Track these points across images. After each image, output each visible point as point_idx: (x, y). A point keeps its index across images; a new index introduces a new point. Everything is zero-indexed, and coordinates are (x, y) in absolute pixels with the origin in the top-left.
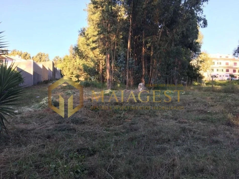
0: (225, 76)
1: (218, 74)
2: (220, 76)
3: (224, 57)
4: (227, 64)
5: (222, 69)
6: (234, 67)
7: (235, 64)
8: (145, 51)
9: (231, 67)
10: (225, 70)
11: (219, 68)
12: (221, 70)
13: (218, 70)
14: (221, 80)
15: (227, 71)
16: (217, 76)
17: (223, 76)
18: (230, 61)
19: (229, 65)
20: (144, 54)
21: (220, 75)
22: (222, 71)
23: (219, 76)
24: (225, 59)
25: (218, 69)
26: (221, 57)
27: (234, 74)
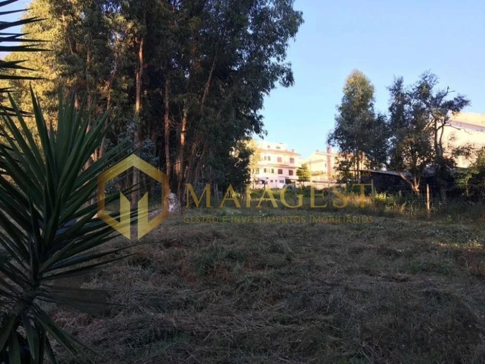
0: (278, 181)
1: (268, 178)
2: (272, 181)
3: (273, 147)
4: (279, 160)
5: (273, 168)
6: (291, 165)
7: (292, 160)
8: (170, 124)
9: (285, 166)
10: (276, 170)
11: (267, 166)
12: (271, 171)
13: (265, 171)
14: (273, 187)
15: (280, 172)
16: (266, 180)
17: (276, 181)
18: (285, 155)
19: (283, 163)
20: (169, 130)
21: (272, 179)
22: (273, 172)
23: (269, 181)
24: (276, 152)
25: (265, 167)
26: (269, 147)
27: (290, 177)
